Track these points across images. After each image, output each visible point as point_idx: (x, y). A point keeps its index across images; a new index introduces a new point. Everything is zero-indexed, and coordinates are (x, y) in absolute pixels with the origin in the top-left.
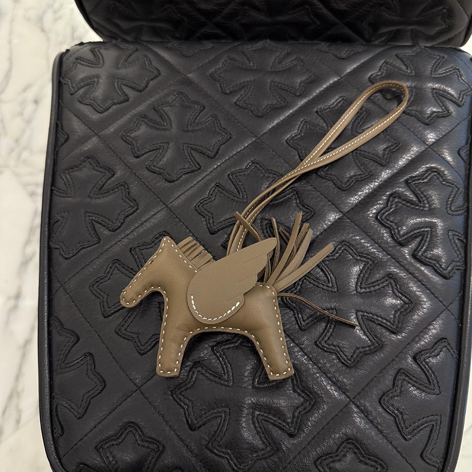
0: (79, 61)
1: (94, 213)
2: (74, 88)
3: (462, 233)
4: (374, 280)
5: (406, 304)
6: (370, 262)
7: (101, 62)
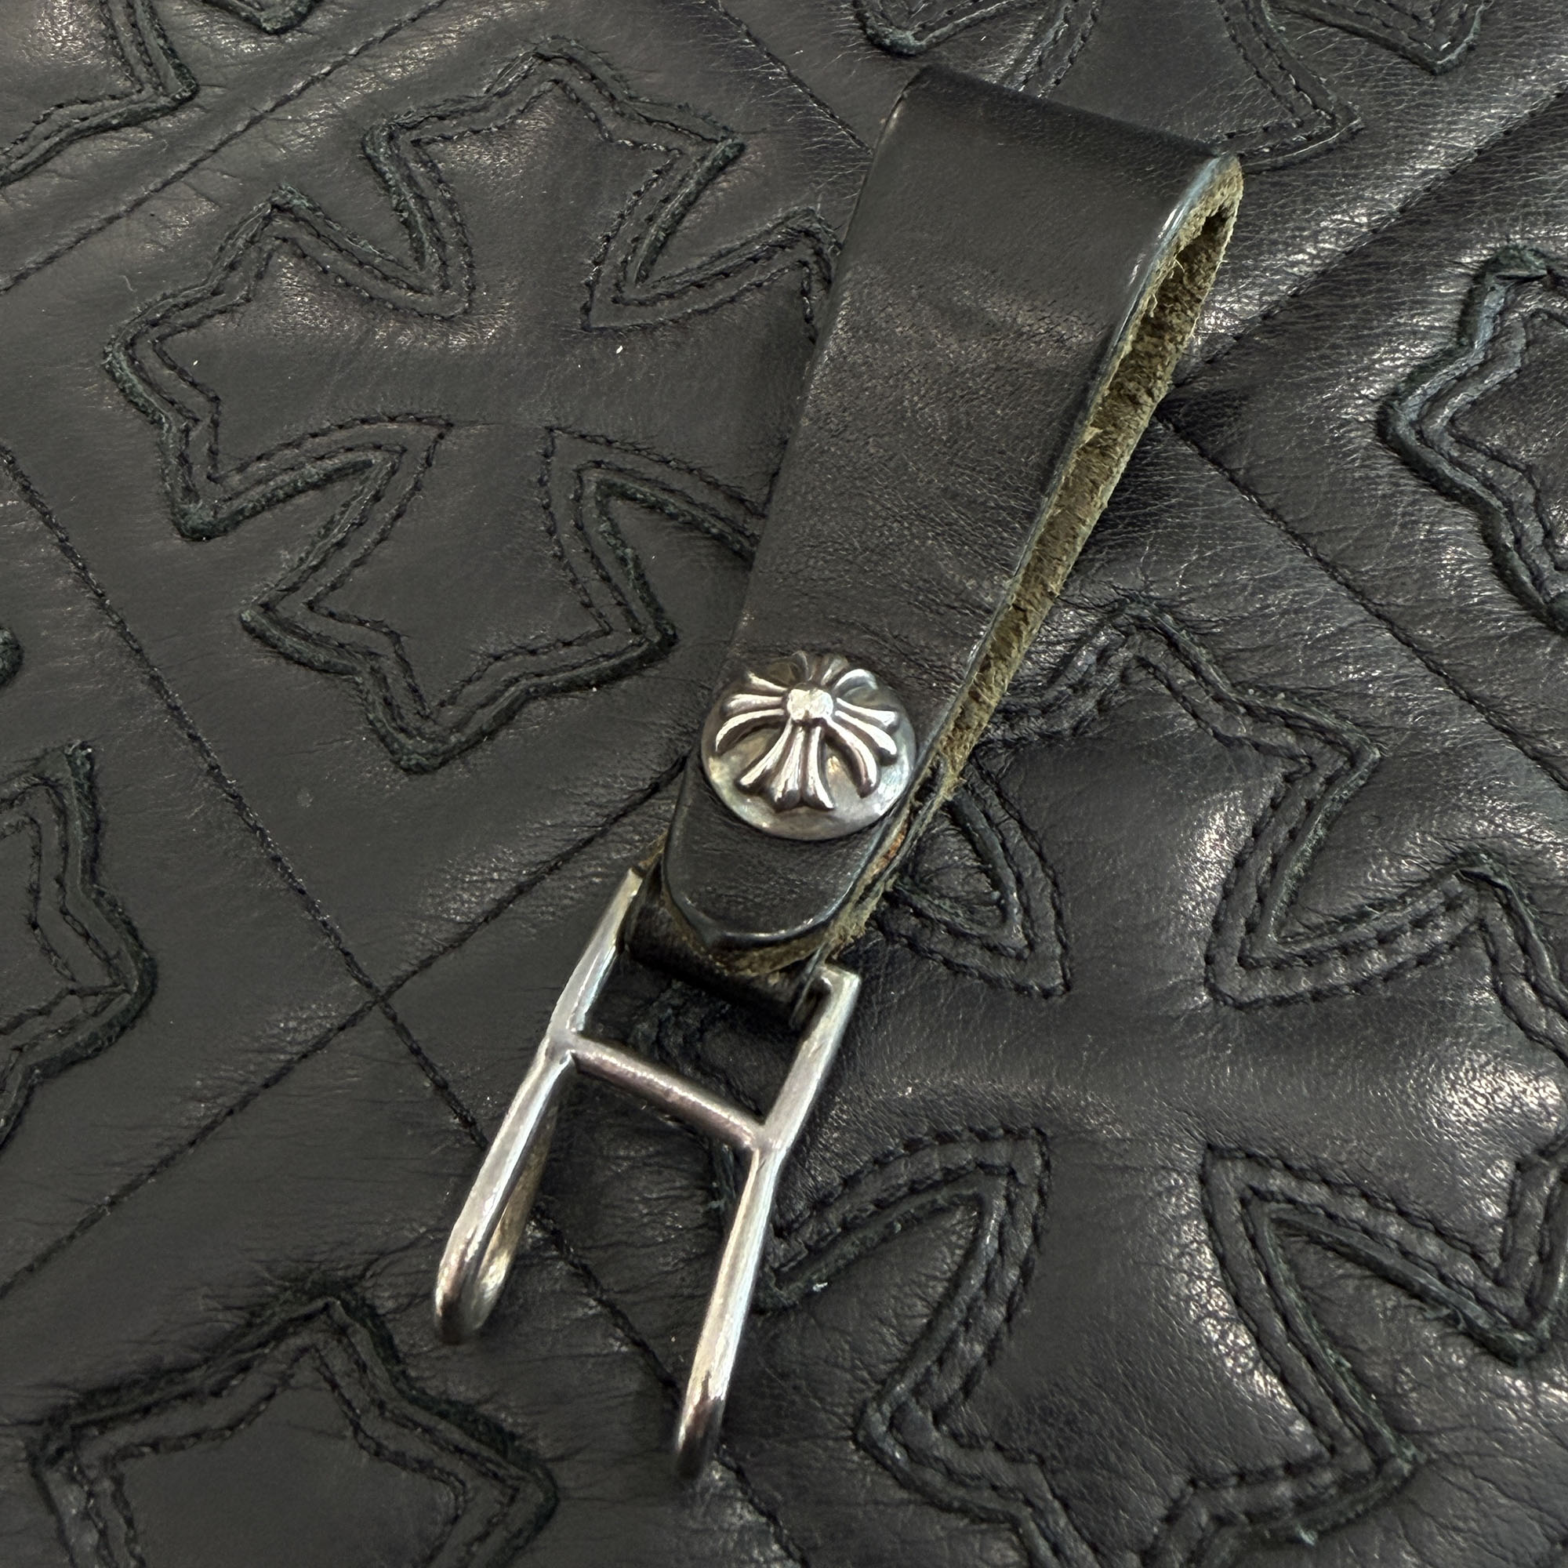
4: (1353, 900)
6: (1331, 762)
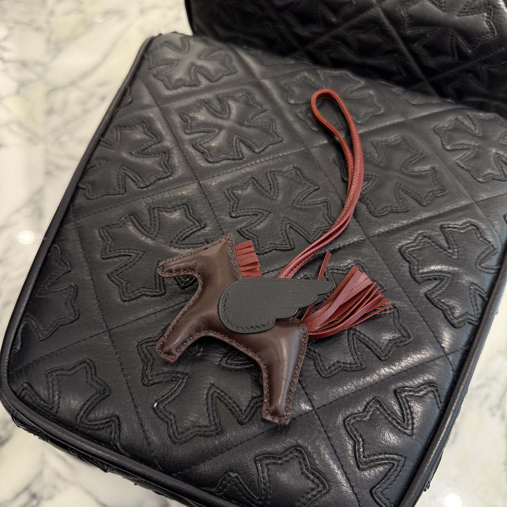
0: (167, 44)
1: (129, 169)
2: (153, 64)
3: (486, 290)
7: (187, 50)
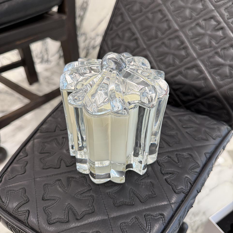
3: (193, 181)
5: (153, 194)
